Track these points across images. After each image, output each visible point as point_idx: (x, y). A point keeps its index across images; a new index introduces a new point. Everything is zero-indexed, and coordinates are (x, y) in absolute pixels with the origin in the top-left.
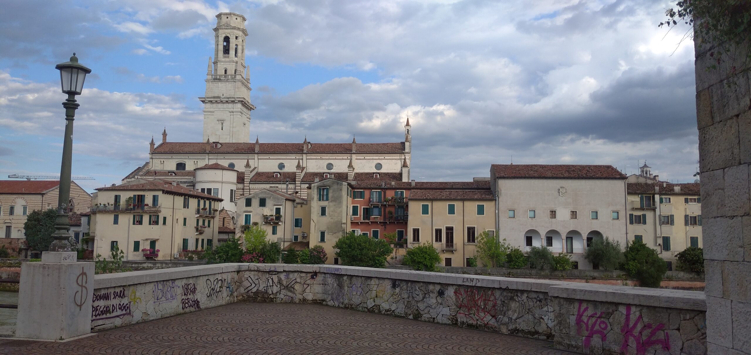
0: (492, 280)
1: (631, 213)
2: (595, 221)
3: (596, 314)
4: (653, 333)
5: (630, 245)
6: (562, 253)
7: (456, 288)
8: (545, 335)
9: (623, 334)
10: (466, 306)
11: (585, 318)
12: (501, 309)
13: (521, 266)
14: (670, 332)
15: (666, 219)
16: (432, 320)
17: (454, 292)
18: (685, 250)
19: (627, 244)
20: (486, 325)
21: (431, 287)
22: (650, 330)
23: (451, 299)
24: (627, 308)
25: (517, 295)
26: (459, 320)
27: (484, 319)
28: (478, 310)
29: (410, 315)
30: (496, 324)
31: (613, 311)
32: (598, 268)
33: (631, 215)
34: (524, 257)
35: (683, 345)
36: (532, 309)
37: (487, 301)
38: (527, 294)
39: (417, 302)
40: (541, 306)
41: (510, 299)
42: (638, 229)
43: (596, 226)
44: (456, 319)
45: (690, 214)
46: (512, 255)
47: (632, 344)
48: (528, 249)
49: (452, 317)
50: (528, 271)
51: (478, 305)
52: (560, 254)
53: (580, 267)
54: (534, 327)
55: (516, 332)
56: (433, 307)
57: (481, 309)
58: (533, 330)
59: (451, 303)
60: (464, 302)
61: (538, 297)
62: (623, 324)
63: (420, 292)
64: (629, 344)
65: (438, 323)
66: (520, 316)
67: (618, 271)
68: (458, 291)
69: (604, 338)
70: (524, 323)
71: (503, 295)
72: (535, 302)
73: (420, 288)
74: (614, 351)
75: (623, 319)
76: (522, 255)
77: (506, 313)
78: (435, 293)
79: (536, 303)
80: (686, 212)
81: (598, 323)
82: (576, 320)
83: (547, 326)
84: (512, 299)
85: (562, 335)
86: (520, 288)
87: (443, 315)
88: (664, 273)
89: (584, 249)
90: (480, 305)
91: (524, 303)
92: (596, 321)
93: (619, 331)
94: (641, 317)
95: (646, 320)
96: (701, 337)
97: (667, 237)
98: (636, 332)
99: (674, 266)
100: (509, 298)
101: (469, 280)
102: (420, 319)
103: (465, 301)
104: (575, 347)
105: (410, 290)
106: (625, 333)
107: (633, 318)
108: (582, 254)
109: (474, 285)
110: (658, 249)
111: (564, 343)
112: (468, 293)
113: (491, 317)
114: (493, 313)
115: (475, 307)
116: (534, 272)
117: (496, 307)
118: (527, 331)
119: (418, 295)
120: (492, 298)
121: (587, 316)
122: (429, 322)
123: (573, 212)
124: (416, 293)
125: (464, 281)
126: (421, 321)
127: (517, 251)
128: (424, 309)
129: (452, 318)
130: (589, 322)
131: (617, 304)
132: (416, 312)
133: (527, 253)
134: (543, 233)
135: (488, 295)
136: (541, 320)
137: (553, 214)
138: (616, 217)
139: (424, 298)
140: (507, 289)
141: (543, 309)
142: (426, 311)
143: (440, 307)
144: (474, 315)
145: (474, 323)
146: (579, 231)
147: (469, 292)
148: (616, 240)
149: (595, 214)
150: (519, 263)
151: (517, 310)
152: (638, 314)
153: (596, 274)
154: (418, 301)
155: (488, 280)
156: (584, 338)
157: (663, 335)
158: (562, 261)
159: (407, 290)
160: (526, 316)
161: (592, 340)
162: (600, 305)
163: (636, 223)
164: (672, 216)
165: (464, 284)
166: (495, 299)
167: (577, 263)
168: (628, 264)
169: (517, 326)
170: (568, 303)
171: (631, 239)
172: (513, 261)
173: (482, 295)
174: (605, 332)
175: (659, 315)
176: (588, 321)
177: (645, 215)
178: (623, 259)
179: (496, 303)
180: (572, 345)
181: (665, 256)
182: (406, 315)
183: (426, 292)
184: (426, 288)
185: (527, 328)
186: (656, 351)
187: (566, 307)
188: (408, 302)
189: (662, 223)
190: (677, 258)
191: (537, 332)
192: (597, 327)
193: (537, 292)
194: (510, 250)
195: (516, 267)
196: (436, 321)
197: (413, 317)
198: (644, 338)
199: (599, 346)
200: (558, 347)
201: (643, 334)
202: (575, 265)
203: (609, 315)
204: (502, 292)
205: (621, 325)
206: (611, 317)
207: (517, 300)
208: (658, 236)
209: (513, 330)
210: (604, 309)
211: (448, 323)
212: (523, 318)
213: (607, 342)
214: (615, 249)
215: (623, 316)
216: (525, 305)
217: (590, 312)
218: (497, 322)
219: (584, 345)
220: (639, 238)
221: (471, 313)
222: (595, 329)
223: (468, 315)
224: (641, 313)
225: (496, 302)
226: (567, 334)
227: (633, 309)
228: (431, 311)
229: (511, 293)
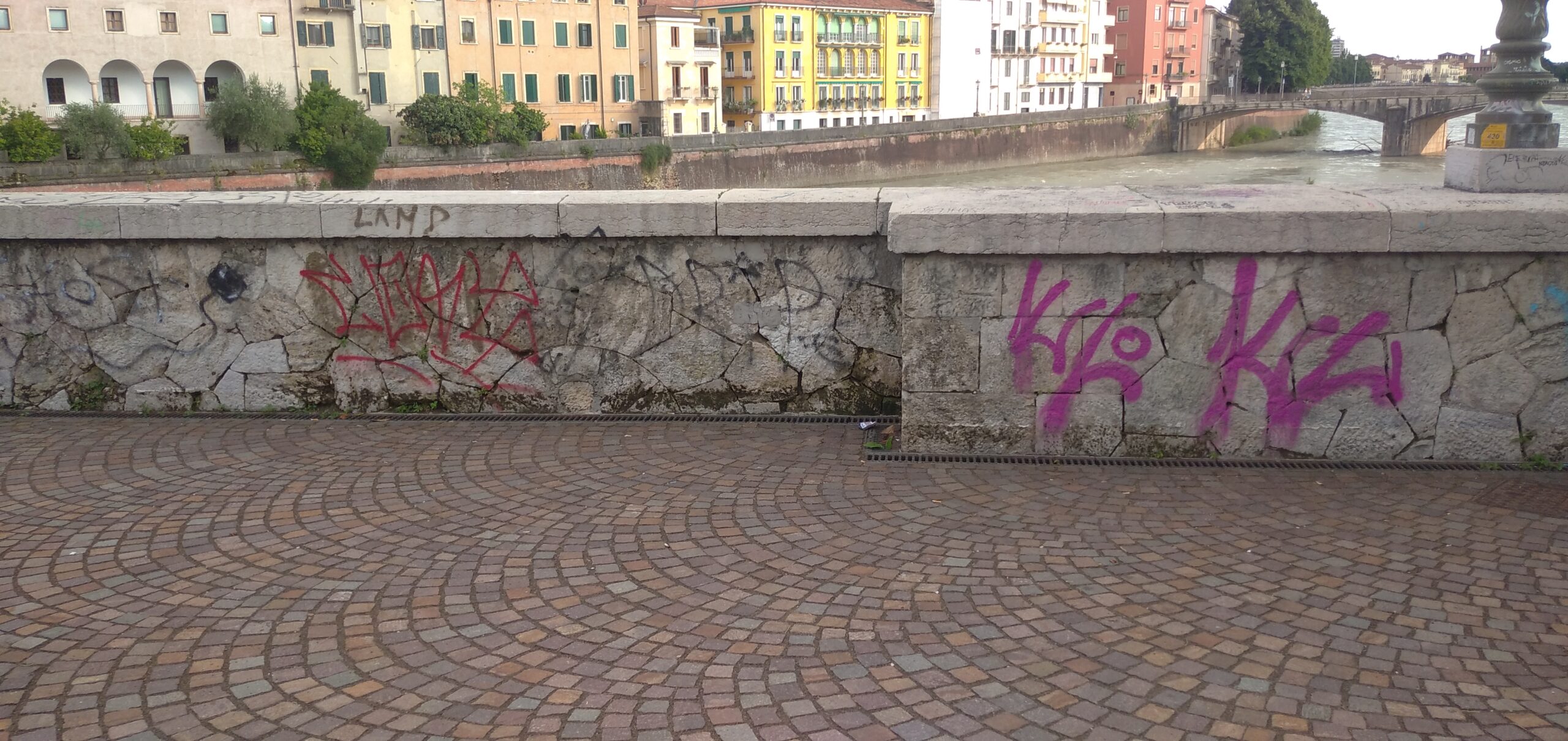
0: (517, 207)
1: (301, 18)
2: (222, 37)
3: (1102, 303)
4: (1339, 351)
5: (304, 93)
6: (149, 118)
7: (313, 257)
8: (773, 397)
9: (1215, 366)
10: (378, 328)
11: (1049, 327)
12: (565, 321)
13: (45, 157)
14: (1406, 340)
15: (374, 32)
16: (186, 402)
17: (302, 273)
18: (417, 101)
19: (299, 92)
20: (487, 394)
21: (163, 261)
22: (1328, 341)
23: (286, 306)
24: (1238, 271)
25: (640, 259)
26: (342, 386)
27: (475, 371)
28: (442, 336)
29: (49, 393)
30: (539, 384)
31: (1178, 287)
32: (237, 150)
33: (301, 24)
34: (49, 133)
35: (1453, 377)
36: (712, 308)
37: (486, 298)
38: (689, 249)
39: (88, 333)
40: (755, 290)
41: (608, 278)
42: (317, 57)
43: (224, 49)
44: (320, 384)
45: (419, 22)
46: (17, 128)
47: (1249, 397)
48: (56, 111)
49: (304, 379)
50: (65, 168)
51: (441, 318)
52: (144, 120)
53: (194, 150)
54: (722, 375)
55: (641, 400)
56: (188, 345)
57: (459, 331)
58: (719, 386)
59: (288, 320)
60: (362, 309)
61: (742, 257)
62: (1216, 332)
63: (98, 289)
64: (1237, 399)
65: (223, 413)
66: (656, 341)
67: (285, 152)
68: (324, 265)
69: (1131, 388)
70: (679, 362)
71: (567, 262)
72: (725, 281)
73: (99, 271)
74: (1171, 432)
75: (1218, 313)
76: (43, 128)
77: (588, 335)
78: (193, 285)
79: (732, 280)
80: (413, 19)
81: (1109, 336)
82: (1010, 337)
83: (781, 365)
84: (615, 274)
85: (942, 398)
86: (663, 228)
87: (246, 374)
88: (381, 151)
89: (201, 106)
90: (453, 315)
91: (676, 287)
92: (1103, 328)
93: (1200, 357)
94: (1295, 297)
95: (1315, 306)
96: (1526, 345)
97: (379, 74)
98: (1270, 356)
99: (394, 137)
100: (604, 273)
101: (391, 216)
102: (113, 406)
103: (370, 307)
104: (1002, 436)
105: (34, 286)
106: (1223, 362)
107: (1262, 304)
108: (195, 117)
109: (418, 233)
110: (362, 99)
111: (949, 429)
112: (384, 270)
113: (512, 359)
114: (519, 337)
115: (424, 326)
116: (80, 167)
117: (537, 317)
118: (690, 392)
119: (88, 303)
120: (515, 280)
121: (1062, 315)
122: (173, 412)
123: (167, 14)
124: (74, 293)
125: (364, 219)
126: (121, 415)
127: (27, 116)
128: (135, 361)
129: (299, 384)
130: (1070, 338)
131: (1195, 259)
132: (87, 380)
133: (57, 121)
134: (94, 69)
135: (491, 270)
136: (756, 344)
137: (116, 19)
138: (270, 30)
139: (125, 312)
140: (597, 239)
141: (763, 304)
142: (147, 367)
143: (225, 345)
144: (424, 359)
145: (428, 390)
146: (185, 61)
147: (390, 264)
148: (275, 83)
149: (219, 20)
150: (38, 147)
151: (645, 318)
152: (1284, 287)
153: (235, 163)
154: (91, 330)
155: (497, 208)
156: (1042, 400)
157: (1382, 353)
158: (153, 136)
159: (18, 287)
160: (688, 337)
161: (1080, 404)
162: (1121, 268)
163: (311, 42)
164: (387, 27)
165: (365, 232)
166: (531, 283)
167: (187, 138)
168: (305, 136)
169: (645, 377)
170: (976, 271)
171: (306, 80)
172: (21, 144)
173: (461, 275)
174: (1138, 366)
175: (1371, 282)
176: (1063, 336)
177: (331, 24)
178: (293, 126)
179: (536, 300)
180: (988, 433)
181: (376, 113)
182: (26, 397)
183: (136, 287)
184: (130, 268)
185: (691, 382)
186: (1344, 412)
187: (967, 288)
188: (29, 337)
189: (367, 43)
190: (402, 119)
191: (736, 393)
192: (1104, 353)
193: (737, 238)
194: (6, 116)
195: (32, 159)
196: (209, 403)
197: (71, 401)
198: (1302, 370)
199: (1109, 423)
200: (922, 446)
201: (1301, 357)
202: (183, 146)
203: (1158, 301)
204: (564, 255)
205: (1211, 335)
206: (1169, 310)
207: (639, 278)
208: (360, 71)
209: (624, 394)
210: (1142, 281)
211: (281, 404)
212: (672, 347)
213: (1144, 403)
214: (275, 101)
215: (1222, 299)
216: (680, 295)
217: (1073, 300)
218: (547, 373)
219: (1040, 426)
220: (320, 77)
221: (407, 350)
222: (1094, 361)
223: (390, 361)
224: (1296, 281)
225: (536, 296)
226: (968, 391)
227: (1266, 270)
228: (177, 363)
229: (612, 252)
